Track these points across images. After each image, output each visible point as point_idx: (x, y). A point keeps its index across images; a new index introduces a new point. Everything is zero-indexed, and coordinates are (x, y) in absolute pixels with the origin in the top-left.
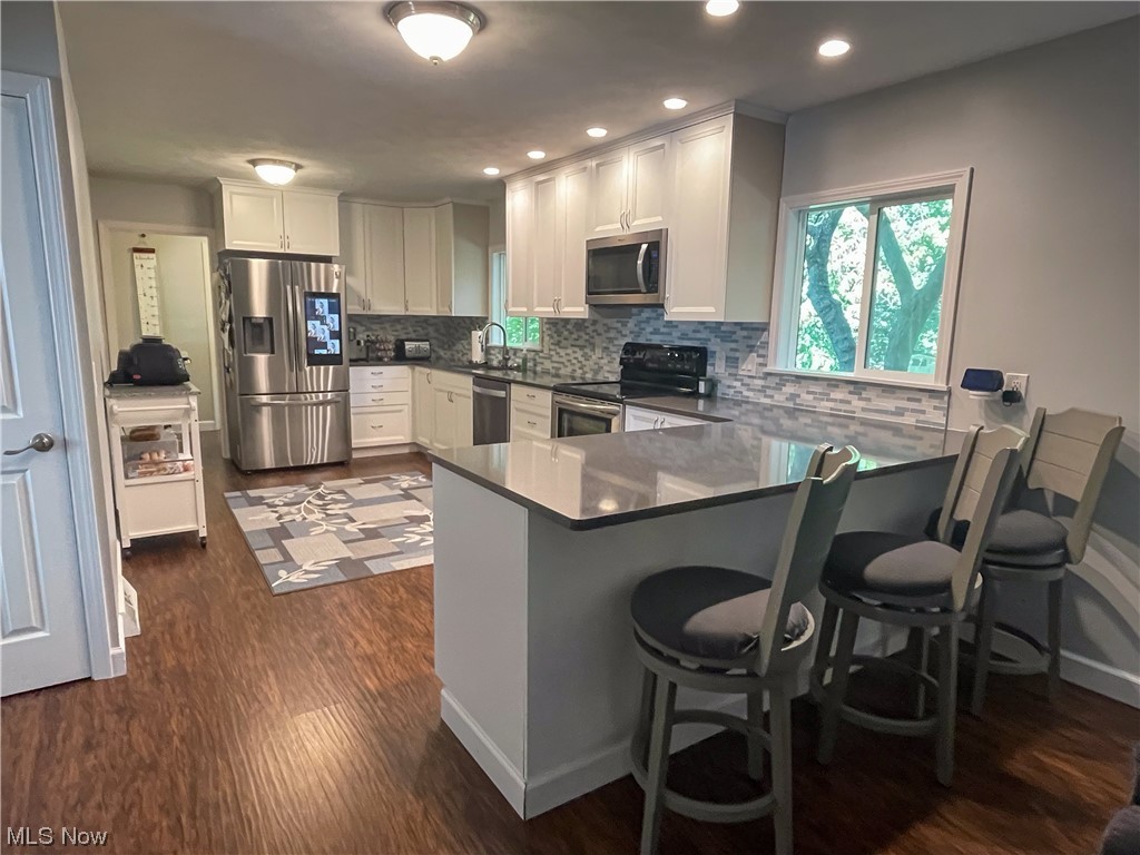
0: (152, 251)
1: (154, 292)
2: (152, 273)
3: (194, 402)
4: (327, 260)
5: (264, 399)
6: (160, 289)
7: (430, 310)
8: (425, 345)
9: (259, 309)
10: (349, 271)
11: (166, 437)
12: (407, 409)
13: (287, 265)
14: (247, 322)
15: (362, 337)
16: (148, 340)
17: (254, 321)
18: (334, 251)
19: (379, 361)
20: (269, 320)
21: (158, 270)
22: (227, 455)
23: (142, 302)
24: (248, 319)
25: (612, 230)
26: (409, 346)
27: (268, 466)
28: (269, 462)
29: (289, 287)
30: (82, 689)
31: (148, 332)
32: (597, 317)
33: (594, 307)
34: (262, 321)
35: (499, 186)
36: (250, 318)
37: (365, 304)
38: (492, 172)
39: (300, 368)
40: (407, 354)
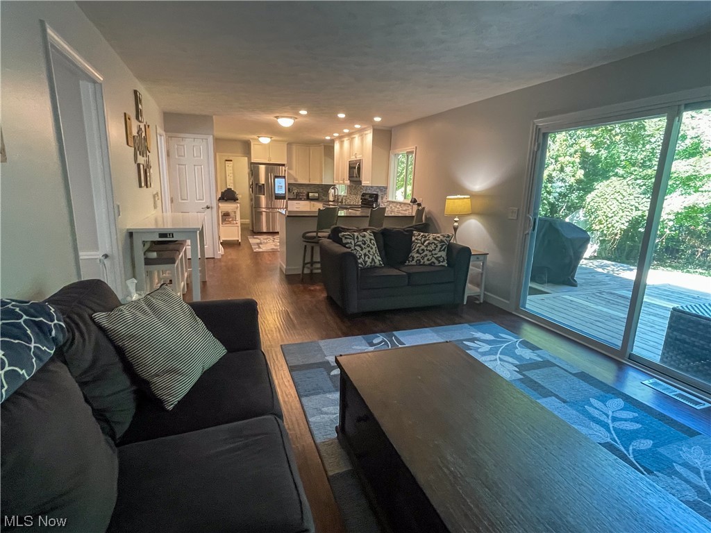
0: (231, 161)
1: (231, 175)
2: (231, 168)
3: (239, 205)
4: (283, 165)
5: (264, 210)
6: (234, 173)
8: (317, 195)
9: (262, 181)
10: (290, 168)
11: (232, 215)
13: (271, 167)
15: (295, 191)
16: (228, 189)
18: (285, 162)
19: (300, 199)
20: (266, 184)
21: (233, 167)
22: (251, 228)
23: (228, 178)
25: (353, 158)
26: (311, 195)
27: (264, 230)
29: (269, 174)
30: (212, 260)
31: (228, 187)
32: (352, 184)
33: (351, 181)
35: (332, 141)
36: (259, 184)
37: (295, 180)
38: (328, 138)
39: (272, 200)
40: (310, 197)
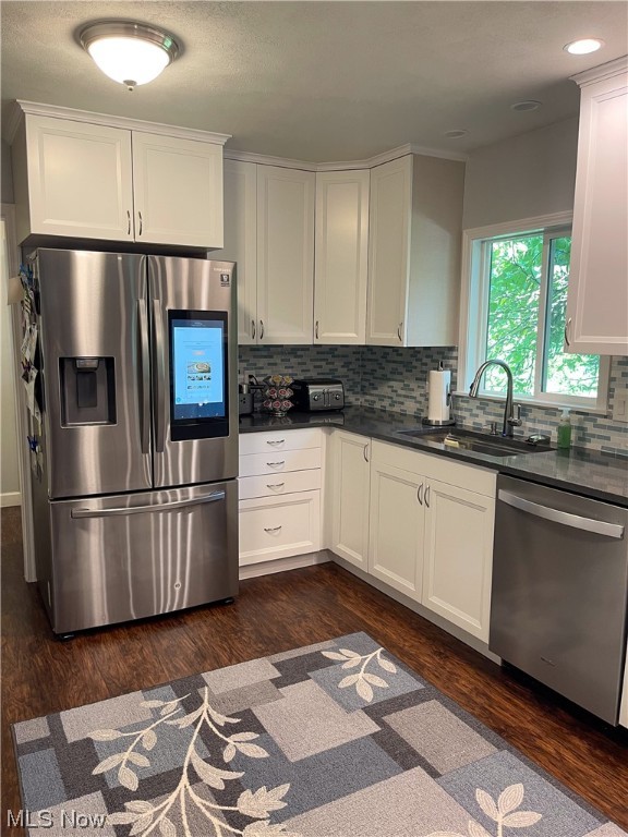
5: (93, 505)
7: (353, 336)
8: (335, 390)
9: (88, 344)
12: (318, 498)
14: (68, 365)
17: (79, 364)
20: (108, 363)
24: (69, 362)
26: (314, 391)
27: (98, 623)
28: (99, 615)
29: (143, 303)
34: (94, 364)
36: (75, 359)
37: (257, 328)
39: (158, 447)
40: (313, 405)
